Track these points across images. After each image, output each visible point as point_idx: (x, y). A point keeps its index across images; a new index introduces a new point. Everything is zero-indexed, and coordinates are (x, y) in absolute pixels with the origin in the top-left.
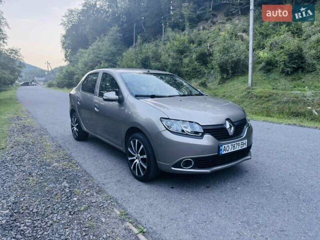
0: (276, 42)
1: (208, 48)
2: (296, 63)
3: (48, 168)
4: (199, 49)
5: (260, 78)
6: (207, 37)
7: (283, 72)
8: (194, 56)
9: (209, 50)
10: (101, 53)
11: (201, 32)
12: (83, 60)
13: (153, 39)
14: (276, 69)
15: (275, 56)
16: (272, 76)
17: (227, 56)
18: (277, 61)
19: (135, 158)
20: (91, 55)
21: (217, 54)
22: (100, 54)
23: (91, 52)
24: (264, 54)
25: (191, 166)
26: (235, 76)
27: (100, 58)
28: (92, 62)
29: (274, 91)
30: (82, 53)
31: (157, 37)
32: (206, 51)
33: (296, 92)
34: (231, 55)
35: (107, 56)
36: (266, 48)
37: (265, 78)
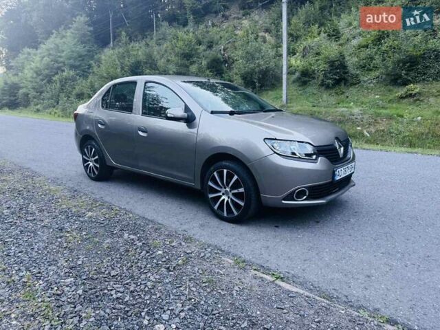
0: (309, 46)
1: (222, 52)
2: (338, 73)
3: (81, 219)
4: (211, 53)
5: (295, 93)
6: (218, 37)
7: (322, 85)
8: (204, 63)
9: (224, 55)
10: (63, 55)
11: (210, 29)
12: (33, 65)
13: (140, 37)
14: (313, 81)
15: (310, 64)
16: (310, 89)
17: (251, 63)
18: (314, 71)
19: (221, 194)
20: (45, 59)
21: (240, 61)
22: (60, 57)
23: (45, 54)
24: (297, 62)
25: (305, 197)
26: (263, 90)
27: (61, 63)
28: (47, 69)
29: (315, 109)
30: (29, 54)
31: (147, 33)
32: (219, 56)
33: (342, 109)
34: (257, 62)
35: (72, 61)
36: (298, 54)
37: (300, 92)
